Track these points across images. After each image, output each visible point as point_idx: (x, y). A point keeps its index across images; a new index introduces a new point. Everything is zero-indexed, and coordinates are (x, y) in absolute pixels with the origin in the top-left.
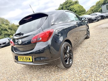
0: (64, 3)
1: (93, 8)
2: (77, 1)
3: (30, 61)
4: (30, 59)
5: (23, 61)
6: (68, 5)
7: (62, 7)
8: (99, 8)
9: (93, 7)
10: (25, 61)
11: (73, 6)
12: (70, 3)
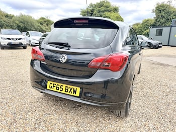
0: (98, 4)
1: (136, 27)
2: (117, 8)
3: (74, 95)
4: (75, 92)
5: (59, 91)
6: (102, 9)
7: (92, 8)
8: (146, 30)
9: (137, 24)
10: (64, 92)
11: (109, 13)
12: (107, 7)
